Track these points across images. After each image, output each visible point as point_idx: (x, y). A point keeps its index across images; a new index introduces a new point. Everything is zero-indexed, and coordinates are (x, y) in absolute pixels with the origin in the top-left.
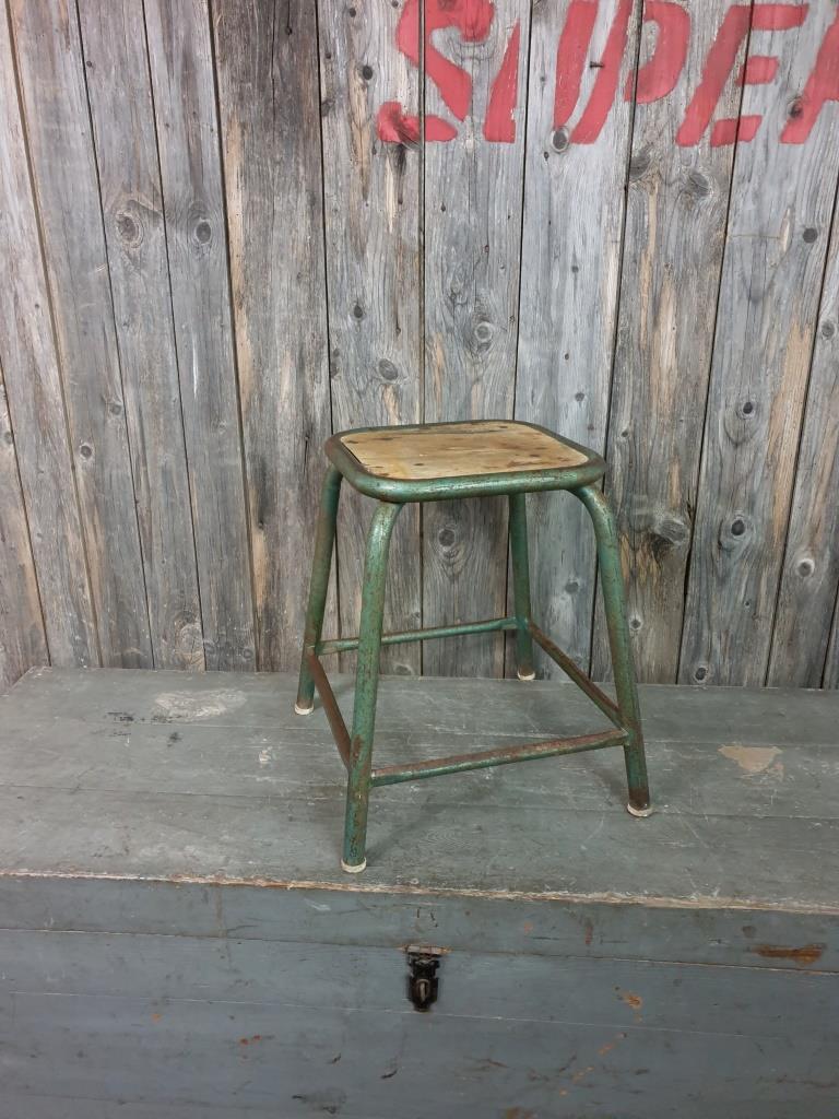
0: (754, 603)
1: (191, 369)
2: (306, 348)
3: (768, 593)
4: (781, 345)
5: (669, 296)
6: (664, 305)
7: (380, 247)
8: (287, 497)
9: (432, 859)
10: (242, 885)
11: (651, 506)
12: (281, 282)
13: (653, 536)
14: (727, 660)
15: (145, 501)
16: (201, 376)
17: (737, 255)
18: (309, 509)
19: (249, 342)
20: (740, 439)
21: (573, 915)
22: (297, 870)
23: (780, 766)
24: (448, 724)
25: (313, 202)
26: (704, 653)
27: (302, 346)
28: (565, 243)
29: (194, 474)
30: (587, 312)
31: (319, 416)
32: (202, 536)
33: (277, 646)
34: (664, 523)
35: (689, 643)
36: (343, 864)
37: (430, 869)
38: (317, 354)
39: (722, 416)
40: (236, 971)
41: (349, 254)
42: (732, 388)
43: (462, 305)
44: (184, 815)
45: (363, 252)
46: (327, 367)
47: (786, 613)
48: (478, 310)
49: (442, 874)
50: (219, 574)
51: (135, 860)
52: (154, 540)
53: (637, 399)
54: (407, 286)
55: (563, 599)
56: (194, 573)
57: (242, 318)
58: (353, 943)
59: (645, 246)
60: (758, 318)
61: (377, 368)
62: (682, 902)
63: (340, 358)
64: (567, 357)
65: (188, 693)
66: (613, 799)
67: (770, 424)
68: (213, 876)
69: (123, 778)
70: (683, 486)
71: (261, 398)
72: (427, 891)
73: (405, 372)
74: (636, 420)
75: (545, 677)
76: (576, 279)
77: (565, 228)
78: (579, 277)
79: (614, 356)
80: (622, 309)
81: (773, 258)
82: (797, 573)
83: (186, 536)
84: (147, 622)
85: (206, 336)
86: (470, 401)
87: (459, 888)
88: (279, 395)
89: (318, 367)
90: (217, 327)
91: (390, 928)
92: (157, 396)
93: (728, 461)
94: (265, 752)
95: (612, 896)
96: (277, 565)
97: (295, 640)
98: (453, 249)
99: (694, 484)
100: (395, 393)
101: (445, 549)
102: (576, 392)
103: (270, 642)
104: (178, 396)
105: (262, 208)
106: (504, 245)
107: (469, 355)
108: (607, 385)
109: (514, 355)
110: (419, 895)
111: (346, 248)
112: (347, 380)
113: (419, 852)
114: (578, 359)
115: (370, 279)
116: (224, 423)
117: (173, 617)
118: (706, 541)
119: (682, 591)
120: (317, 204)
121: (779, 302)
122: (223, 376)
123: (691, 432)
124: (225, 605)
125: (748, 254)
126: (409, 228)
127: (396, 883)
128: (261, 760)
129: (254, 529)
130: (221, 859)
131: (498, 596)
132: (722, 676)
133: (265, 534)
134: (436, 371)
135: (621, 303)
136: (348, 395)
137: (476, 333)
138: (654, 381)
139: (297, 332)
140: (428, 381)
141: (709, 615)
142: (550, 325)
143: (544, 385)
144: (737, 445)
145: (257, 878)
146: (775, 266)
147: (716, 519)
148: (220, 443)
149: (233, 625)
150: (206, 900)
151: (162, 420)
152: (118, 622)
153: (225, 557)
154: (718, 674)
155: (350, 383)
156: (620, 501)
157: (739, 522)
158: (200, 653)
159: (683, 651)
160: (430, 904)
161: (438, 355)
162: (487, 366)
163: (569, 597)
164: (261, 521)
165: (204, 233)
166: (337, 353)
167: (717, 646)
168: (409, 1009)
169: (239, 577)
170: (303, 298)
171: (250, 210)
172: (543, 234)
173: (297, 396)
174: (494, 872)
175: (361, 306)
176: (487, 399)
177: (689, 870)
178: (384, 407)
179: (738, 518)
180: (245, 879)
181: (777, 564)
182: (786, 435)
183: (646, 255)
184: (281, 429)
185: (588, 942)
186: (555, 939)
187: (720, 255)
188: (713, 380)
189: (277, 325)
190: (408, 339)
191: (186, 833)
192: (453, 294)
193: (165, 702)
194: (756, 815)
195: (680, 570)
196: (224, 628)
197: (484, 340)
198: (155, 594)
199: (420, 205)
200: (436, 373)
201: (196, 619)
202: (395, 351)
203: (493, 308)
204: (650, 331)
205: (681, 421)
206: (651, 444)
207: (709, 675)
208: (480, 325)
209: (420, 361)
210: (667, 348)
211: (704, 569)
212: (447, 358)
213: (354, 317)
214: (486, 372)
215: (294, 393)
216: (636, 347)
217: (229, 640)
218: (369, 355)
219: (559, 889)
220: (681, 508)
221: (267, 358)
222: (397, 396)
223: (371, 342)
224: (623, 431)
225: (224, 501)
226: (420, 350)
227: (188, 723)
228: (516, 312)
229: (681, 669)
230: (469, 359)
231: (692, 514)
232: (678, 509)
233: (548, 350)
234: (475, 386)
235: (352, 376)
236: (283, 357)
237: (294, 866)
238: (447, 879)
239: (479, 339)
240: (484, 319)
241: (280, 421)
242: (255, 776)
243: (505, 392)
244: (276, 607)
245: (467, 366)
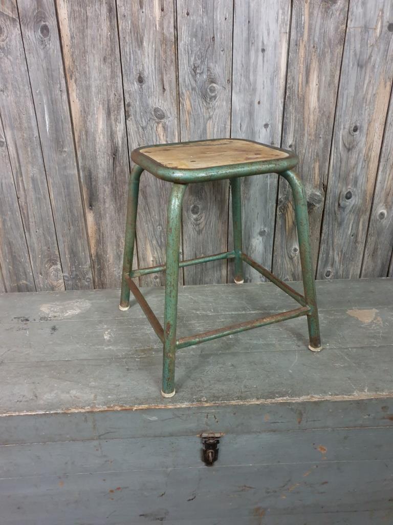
0: (355, 235)
1: (44, 117)
2: (111, 102)
3: (363, 230)
4: (374, 92)
5: (315, 65)
6: (312, 71)
7: (151, 40)
8: (104, 190)
9: (211, 385)
10: (107, 410)
12: (94, 62)
14: (341, 265)
15: (23, 197)
16: (50, 122)
17: (352, 40)
18: (117, 197)
19: (77, 100)
20: (351, 147)
21: (292, 409)
22: (137, 399)
23: (379, 318)
24: (203, 309)
25: (110, 10)
26: (330, 263)
27: (109, 101)
28: (258, 35)
29: (50, 181)
30: (270, 76)
31: (120, 143)
32: (58, 216)
33: (104, 275)
34: (311, 194)
35: (323, 258)
36: (163, 393)
37: (211, 391)
38: (118, 106)
39: (342, 134)
40: (105, 456)
41: (134, 44)
42: (347, 118)
43: (200, 74)
44: (67, 372)
45: (142, 42)
46: (124, 113)
47: (371, 240)
48: (209, 76)
49: (218, 393)
50: (69, 237)
51: (41, 402)
52: (30, 219)
53: (297, 126)
54: (169, 63)
55: (258, 239)
56: (55, 238)
57: (72, 85)
58: (171, 435)
59: (302, 35)
60: (363, 76)
61: (153, 113)
62: (350, 397)
63: (131, 108)
64: (259, 103)
65: (58, 303)
66: (300, 343)
67: (366, 137)
68: (89, 407)
69: (28, 354)
70: (320, 174)
71: (87, 132)
72: (212, 404)
73: (169, 115)
74: (296, 138)
75: (249, 281)
76: (263, 57)
77: (258, 25)
78: (265, 55)
79: (284, 102)
80: (289, 74)
81: (372, 41)
82: (378, 218)
83: (48, 216)
84: (30, 266)
85: (51, 98)
86: (206, 130)
87: (229, 400)
88: (97, 131)
89: (119, 113)
90: (58, 92)
91: (192, 425)
92: (25, 135)
93: (344, 159)
94: (106, 333)
95: (312, 397)
96: (101, 230)
97: (114, 271)
98: (194, 40)
99: (326, 172)
100: (164, 127)
101: (195, 216)
102: (264, 123)
103: (100, 272)
104: (38, 134)
105: (80, 15)
106: (223, 37)
107: (205, 104)
108: (281, 118)
109: (230, 103)
110: (207, 407)
111: (132, 41)
112: (135, 121)
113: (203, 382)
114: (265, 104)
115: (146, 60)
116: (66, 149)
117: (44, 262)
118: (332, 203)
119: (319, 231)
120: (113, 11)
121: (374, 66)
122: (64, 121)
123: (325, 144)
124: (74, 254)
125: (358, 38)
126: (168, 27)
127: (193, 401)
128: (105, 337)
129: (87, 210)
130: (92, 396)
131: (224, 241)
132: (339, 274)
133: (93, 213)
134: (187, 113)
135: (289, 70)
136: (136, 129)
137: (208, 90)
138: (306, 115)
139: (105, 93)
140: (182, 119)
141: (333, 243)
142: (250, 84)
143: (246, 120)
144: (349, 150)
145: (115, 406)
146: (373, 45)
147: (337, 191)
148: (64, 161)
149: (79, 265)
150: (86, 420)
151: (29, 149)
152: (13, 267)
153: (72, 227)
154: (337, 273)
155: (137, 122)
157: (349, 192)
158: (61, 281)
159: (320, 262)
160: (213, 411)
161: (187, 104)
162: (215, 109)
163: (261, 238)
164: (91, 205)
165: (45, 31)
166: (129, 105)
167: (337, 259)
168: (203, 466)
169: (80, 238)
170: (108, 72)
171: (72, 15)
172: (245, 28)
173: (107, 132)
174: (246, 390)
175: (142, 76)
176: (216, 130)
177: (349, 379)
178: (157, 135)
179: (349, 190)
180: (108, 407)
181: (368, 214)
182: (375, 143)
183: (303, 41)
184: (99, 151)
185: (299, 422)
186: (282, 422)
187: (343, 41)
188: (337, 114)
189: (93, 89)
190: (170, 95)
191: (69, 383)
192: (195, 67)
193: (45, 309)
194: (375, 345)
195: (319, 220)
196: (74, 267)
197: (213, 94)
198: (33, 250)
199: (174, 12)
200: (187, 115)
201: (58, 263)
202: (163, 102)
203: (217, 75)
204: (304, 87)
205: (320, 138)
206: (304, 151)
207: (332, 274)
208: (210, 86)
209: (177, 109)
210: (313, 97)
211: (331, 218)
212: (192, 106)
213: (138, 83)
214: (214, 113)
215: (106, 130)
216: (296, 96)
217: (77, 273)
218: (148, 105)
219: (283, 396)
220: (320, 186)
221: (89, 108)
222: (165, 129)
223: (149, 97)
224: (290, 144)
225: (69, 195)
226: (177, 101)
227: (60, 320)
228: (230, 78)
229: (318, 272)
230: (205, 106)
231: (325, 189)
232: (318, 187)
233: (248, 100)
234: (209, 122)
235: (138, 118)
236: (98, 108)
237: (134, 397)
238: (222, 396)
239: (210, 94)
240: (213, 82)
241: (98, 146)
242: (103, 347)
243: (225, 125)
244: (102, 253)
245: (204, 110)
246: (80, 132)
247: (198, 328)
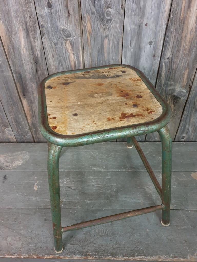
2: (28, 24)
8: (32, 86)
9: (95, 240)
10: (28, 258)
11: (175, 85)
13: (174, 96)
14: (193, 133)
22: (47, 248)
24: (99, 166)
26: (185, 132)
27: (26, 23)
30: (157, 2)
31: (39, 54)
33: (39, 134)
34: (179, 91)
35: (181, 129)
37: (94, 245)
38: (34, 27)
43: (98, 0)
44: (8, 220)
46: (39, 33)
48: (106, 2)
49: (99, 248)
50: (13, 113)
53: (175, 43)
56: (4, 113)
61: (62, 32)
62: (185, 260)
63: (44, 28)
64: (146, 25)
68: (17, 254)
70: (188, 78)
72: (93, 258)
73: (74, 34)
74: (174, 52)
79: (167, 24)
80: (174, 0)
86: (103, 46)
87: (105, 256)
88: (20, 46)
89: (35, 32)
94: (36, 184)
95: (159, 258)
96: (33, 109)
99: (193, 77)
100: (71, 44)
102: (149, 41)
103: (36, 133)
107: (102, 26)
108: (163, 37)
109: (123, 25)
110: (91, 259)
112: (49, 38)
113: (90, 236)
114: (152, 26)
116: (1, 59)
118: (193, 97)
119: (181, 114)
123: (196, 57)
124: (18, 123)
127: (82, 255)
128: (35, 188)
129: (22, 98)
132: (190, 138)
133: (26, 100)
134: (88, 33)
136: (50, 45)
137: (105, 14)
138: (184, 34)
139: (22, 16)
140: (85, 37)
141: (189, 121)
143: (135, 38)
145: (33, 254)
148: (1, 67)
149: (22, 128)
153: (13, 107)
154: (189, 137)
155: (50, 40)
156: (163, 84)
158: (13, 136)
159: (179, 131)
160: (95, 261)
161: (88, 26)
162: (110, 30)
164: (24, 95)
166: (43, 26)
167: (190, 130)
169: (20, 114)
173: (28, 46)
174: (117, 246)
175: (50, 2)
176: (111, 45)
177: (186, 241)
178: (66, 49)
180: (29, 255)
184: (25, 60)
189: (12, 13)
190: (74, 17)
191: (7, 229)
193: (2, 159)
195: (182, 107)
196: (19, 129)
197: (109, 18)
200: (88, 34)
201: (9, 127)
202: (69, 24)
203: (113, 1)
204: (186, 10)
205: (193, 52)
206: (178, 62)
207: (186, 138)
208: (107, 10)
209: (80, 29)
210: (192, 19)
211: (191, 107)
212: (92, 27)
213: (48, 8)
214: (110, 33)
215: (27, 45)
216: (178, 19)
217: (22, 132)
218: (57, 26)
219: (140, 255)
220: (186, 86)
221: (11, 29)
222: (71, 45)
223: (57, 20)
224: (168, 57)
225: (8, 89)
226: (80, 24)
227: (9, 170)
228: (124, 3)
229: (177, 136)
230: (102, 27)
231: (190, 88)
232: (185, 87)
233: (138, 22)
234: (105, 40)
235: (51, 37)
236: (19, 29)
237: (46, 246)
238: (101, 251)
239: (107, 17)
240: (109, 7)
241: (23, 57)
242: (33, 197)
243: (118, 42)
244: (36, 123)
245: (102, 30)
246: (8, 47)
247: (93, 184)
